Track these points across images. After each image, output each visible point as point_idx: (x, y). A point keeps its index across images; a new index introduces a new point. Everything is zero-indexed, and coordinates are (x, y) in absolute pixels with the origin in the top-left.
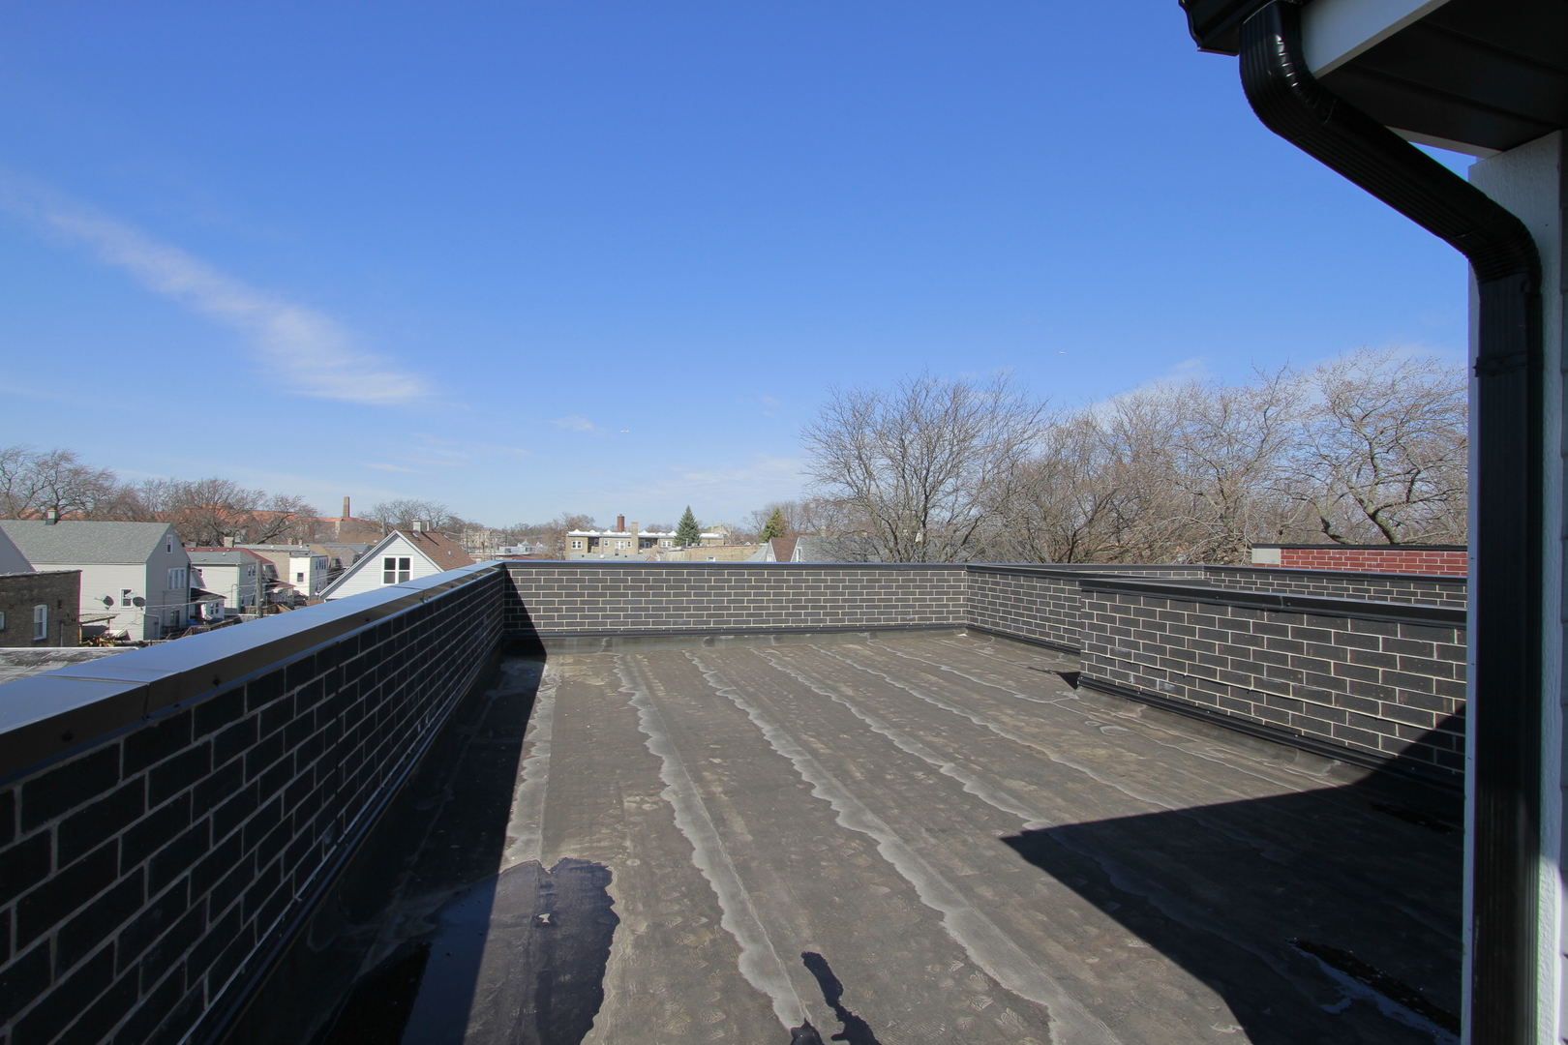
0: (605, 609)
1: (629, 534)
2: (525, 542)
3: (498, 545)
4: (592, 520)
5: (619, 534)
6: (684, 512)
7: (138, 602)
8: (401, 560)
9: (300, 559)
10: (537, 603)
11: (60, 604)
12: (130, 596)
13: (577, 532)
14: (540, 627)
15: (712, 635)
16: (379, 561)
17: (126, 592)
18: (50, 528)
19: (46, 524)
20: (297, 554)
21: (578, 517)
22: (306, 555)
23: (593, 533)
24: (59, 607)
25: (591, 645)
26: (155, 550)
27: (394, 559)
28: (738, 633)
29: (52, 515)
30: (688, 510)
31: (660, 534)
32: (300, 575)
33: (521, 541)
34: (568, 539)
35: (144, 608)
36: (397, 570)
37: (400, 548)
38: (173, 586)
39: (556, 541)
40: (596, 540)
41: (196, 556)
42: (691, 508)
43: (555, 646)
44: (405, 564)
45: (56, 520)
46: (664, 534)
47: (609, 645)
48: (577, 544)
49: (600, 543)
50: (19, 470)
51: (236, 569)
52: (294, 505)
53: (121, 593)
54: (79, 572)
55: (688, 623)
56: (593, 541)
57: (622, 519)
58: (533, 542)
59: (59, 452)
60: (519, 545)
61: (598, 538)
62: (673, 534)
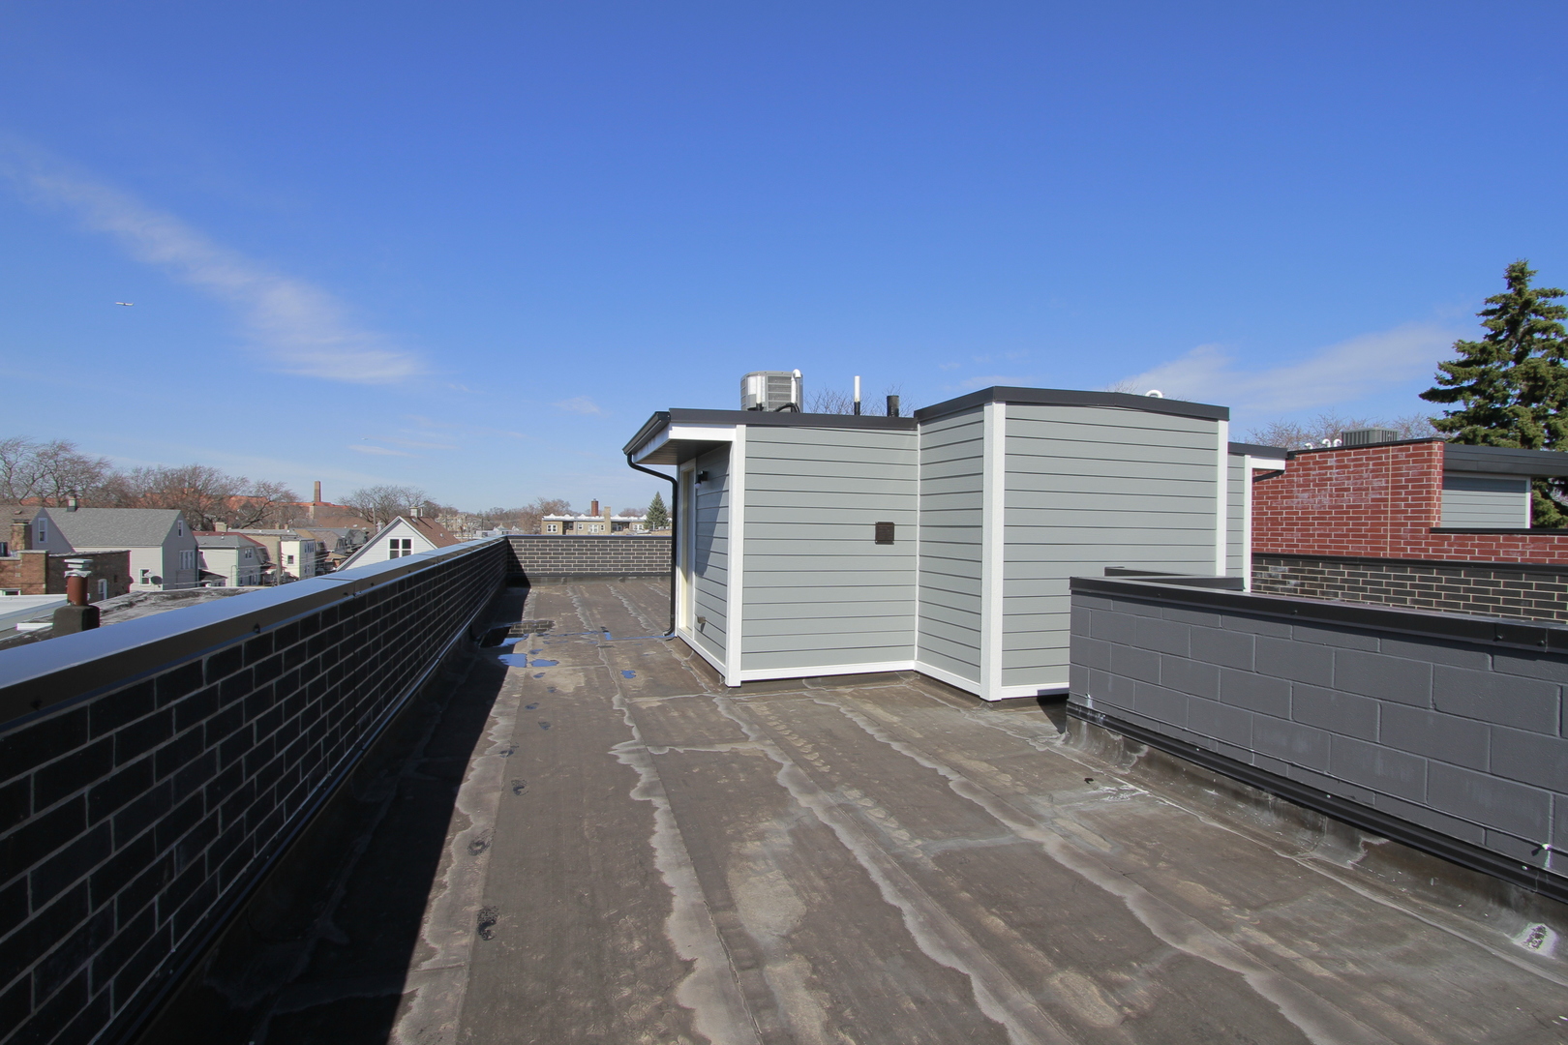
0: (562, 562)
1: (602, 518)
2: (501, 526)
3: (475, 530)
4: (568, 504)
5: (593, 518)
6: (653, 497)
7: (156, 580)
8: (404, 541)
9: (290, 542)
10: (525, 558)
11: (116, 578)
12: (148, 575)
13: (552, 517)
14: (527, 571)
15: (624, 577)
16: (386, 541)
17: (145, 572)
18: (72, 514)
19: (68, 511)
20: (287, 538)
21: (554, 501)
22: (295, 538)
23: (568, 518)
24: (116, 581)
25: (555, 581)
26: (169, 535)
27: (398, 540)
28: (639, 575)
29: (72, 503)
30: (658, 495)
31: (632, 518)
32: (291, 558)
33: (497, 525)
34: (543, 523)
35: (161, 585)
36: (400, 549)
37: (403, 531)
38: (184, 567)
39: (532, 525)
40: (570, 524)
41: (202, 539)
42: (661, 494)
43: (535, 582)
44: (407, 544)
45: (76, 508)
46: (636, 518)
47: (565, 581)
48: (552, 528)
49: (575, 527)
50: (19, 459)
51: (235, 552)
52: (276, 491)
53: (140, 573)
54: (128, 552)
55: (610, 569)
56: (567, 525)
57: (596, 504)
58: (508, 526)
59: (58, 442)
60: (495, 529)
61: (572, 522)
62: (644, 518)
